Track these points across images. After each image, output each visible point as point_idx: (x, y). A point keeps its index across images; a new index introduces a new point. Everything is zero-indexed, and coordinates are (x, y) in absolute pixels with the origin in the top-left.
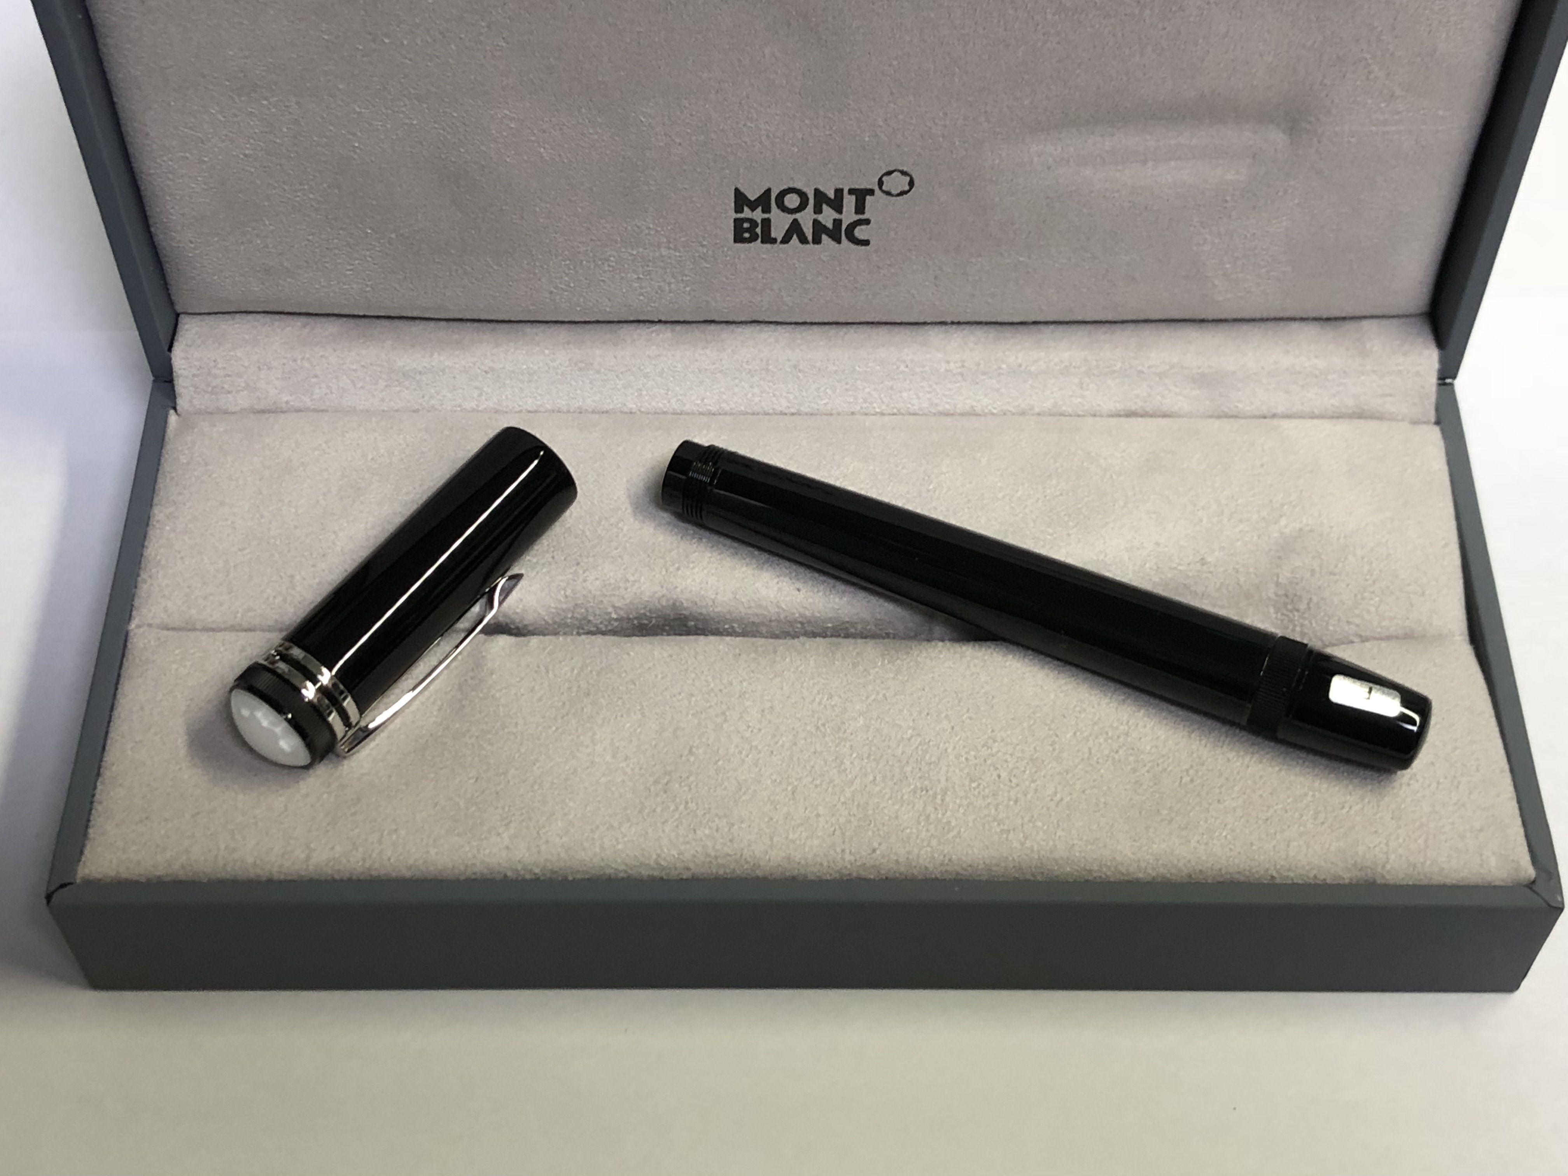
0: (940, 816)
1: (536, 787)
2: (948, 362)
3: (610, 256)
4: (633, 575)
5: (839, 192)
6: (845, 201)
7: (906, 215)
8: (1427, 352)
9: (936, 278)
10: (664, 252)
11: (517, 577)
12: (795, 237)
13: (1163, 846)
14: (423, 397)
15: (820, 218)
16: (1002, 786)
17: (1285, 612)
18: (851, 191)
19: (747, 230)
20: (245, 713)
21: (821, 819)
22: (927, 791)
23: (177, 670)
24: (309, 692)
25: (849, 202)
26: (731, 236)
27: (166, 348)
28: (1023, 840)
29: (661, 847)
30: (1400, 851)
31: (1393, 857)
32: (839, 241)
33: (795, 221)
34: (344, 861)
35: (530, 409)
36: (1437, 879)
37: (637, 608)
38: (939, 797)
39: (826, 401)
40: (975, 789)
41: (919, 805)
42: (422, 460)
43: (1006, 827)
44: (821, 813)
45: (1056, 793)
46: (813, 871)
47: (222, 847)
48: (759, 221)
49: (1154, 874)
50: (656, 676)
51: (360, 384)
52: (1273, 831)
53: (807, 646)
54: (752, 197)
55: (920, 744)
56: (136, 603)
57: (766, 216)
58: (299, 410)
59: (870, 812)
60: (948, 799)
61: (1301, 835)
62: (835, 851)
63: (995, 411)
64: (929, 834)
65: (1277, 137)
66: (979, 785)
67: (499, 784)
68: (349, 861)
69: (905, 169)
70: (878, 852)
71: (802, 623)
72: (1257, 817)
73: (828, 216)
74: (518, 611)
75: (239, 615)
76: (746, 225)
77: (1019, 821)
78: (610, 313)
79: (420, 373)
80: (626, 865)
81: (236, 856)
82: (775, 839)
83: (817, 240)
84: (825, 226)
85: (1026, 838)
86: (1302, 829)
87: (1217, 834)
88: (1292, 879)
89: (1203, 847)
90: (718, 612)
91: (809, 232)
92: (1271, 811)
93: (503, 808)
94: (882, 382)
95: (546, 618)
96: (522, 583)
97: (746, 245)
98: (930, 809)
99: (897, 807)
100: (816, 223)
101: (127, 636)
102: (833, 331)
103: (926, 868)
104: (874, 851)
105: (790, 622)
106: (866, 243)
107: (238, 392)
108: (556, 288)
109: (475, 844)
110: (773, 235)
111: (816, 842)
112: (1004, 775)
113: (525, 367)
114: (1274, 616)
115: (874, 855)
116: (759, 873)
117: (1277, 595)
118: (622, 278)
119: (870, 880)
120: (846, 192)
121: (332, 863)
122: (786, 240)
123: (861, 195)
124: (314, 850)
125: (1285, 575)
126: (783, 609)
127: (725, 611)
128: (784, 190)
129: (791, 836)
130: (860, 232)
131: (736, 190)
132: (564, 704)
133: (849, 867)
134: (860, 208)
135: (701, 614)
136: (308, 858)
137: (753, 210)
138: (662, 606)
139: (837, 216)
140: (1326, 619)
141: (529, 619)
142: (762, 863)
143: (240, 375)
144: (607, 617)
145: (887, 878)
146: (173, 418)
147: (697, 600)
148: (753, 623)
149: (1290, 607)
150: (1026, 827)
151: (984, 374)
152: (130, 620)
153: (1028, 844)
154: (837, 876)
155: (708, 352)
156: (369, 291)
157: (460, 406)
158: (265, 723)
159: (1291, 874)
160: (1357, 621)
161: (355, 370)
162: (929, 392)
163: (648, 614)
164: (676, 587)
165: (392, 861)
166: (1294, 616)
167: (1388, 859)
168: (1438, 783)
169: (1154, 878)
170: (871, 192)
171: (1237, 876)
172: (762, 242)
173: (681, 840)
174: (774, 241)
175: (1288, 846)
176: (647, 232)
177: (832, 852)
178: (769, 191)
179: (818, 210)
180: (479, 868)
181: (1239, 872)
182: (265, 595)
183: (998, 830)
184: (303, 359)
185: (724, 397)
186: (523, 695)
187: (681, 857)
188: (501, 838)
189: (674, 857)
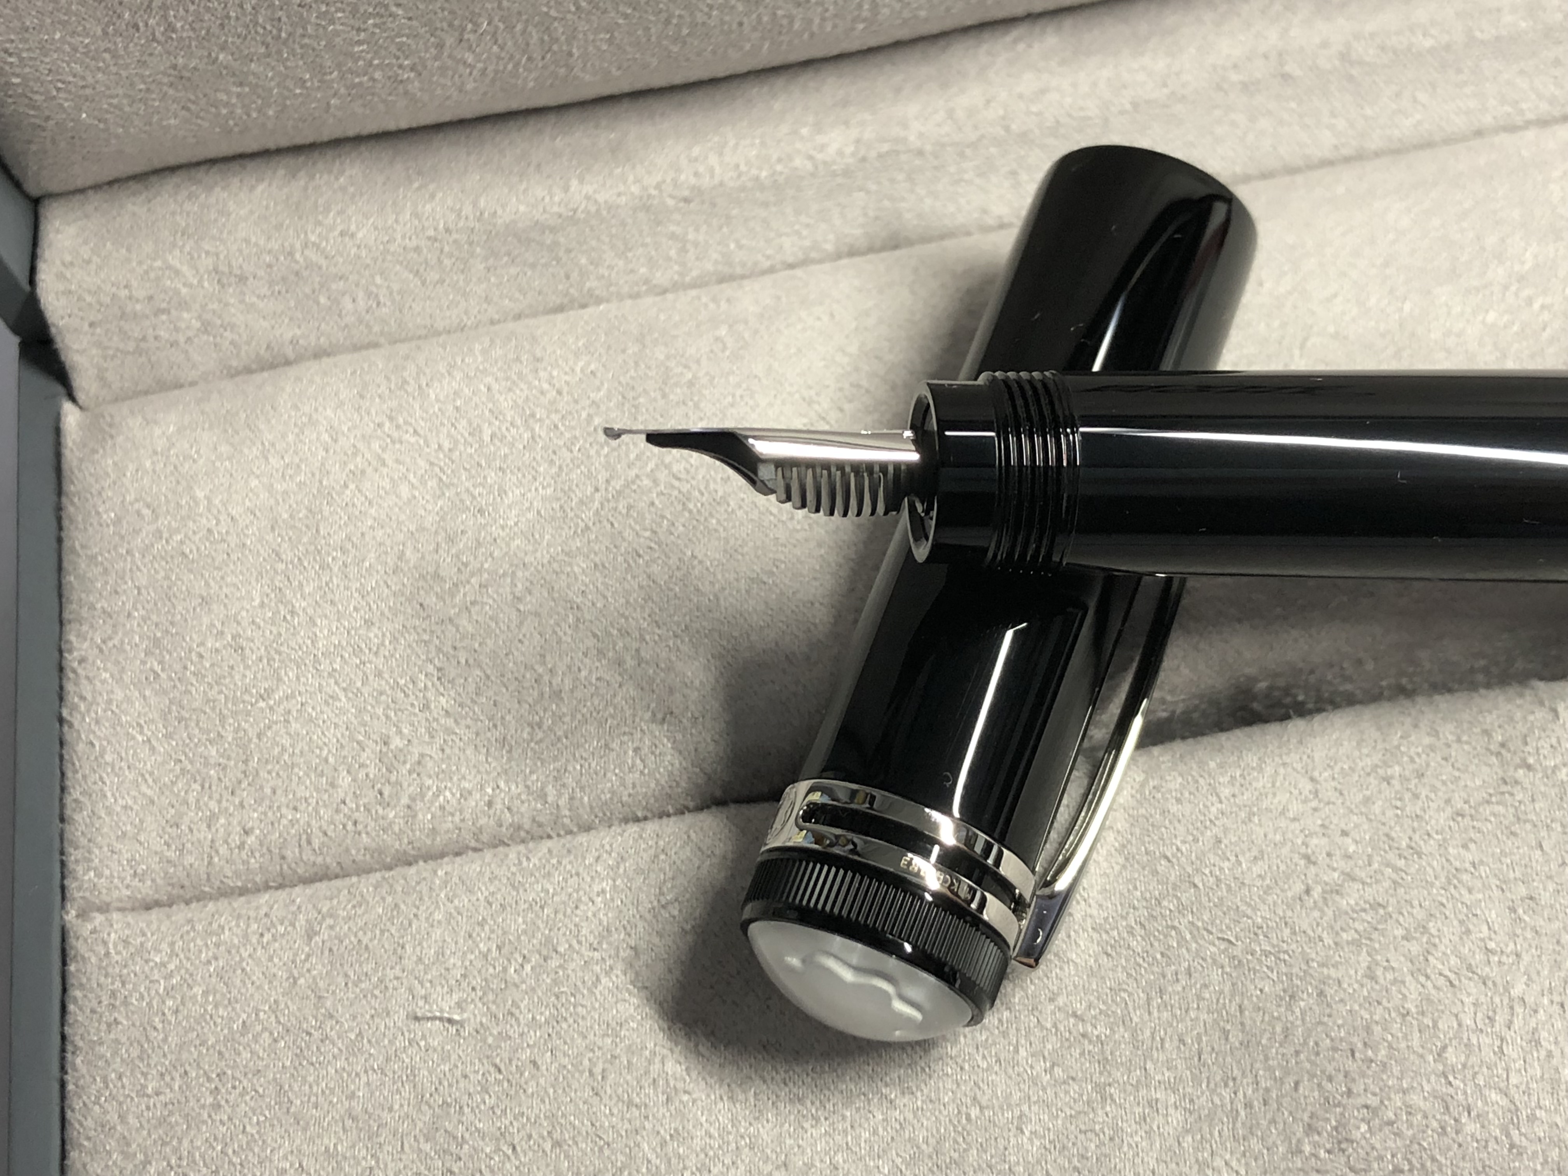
14: (567, 276)
35: (791, 260)
39: (1419, 117)
51: (434, 276)
56: (71, 858)
58: (319, 354)
79: (553, 230)
94: (1534, 55)
101: (63, 939)
107: (189, 341)
113: (764, 174)
143: (184, 305)
146: (71, 417)
152: (63, 900)
157: (647, 282)
161: (418, 250)
184: (305, 246)
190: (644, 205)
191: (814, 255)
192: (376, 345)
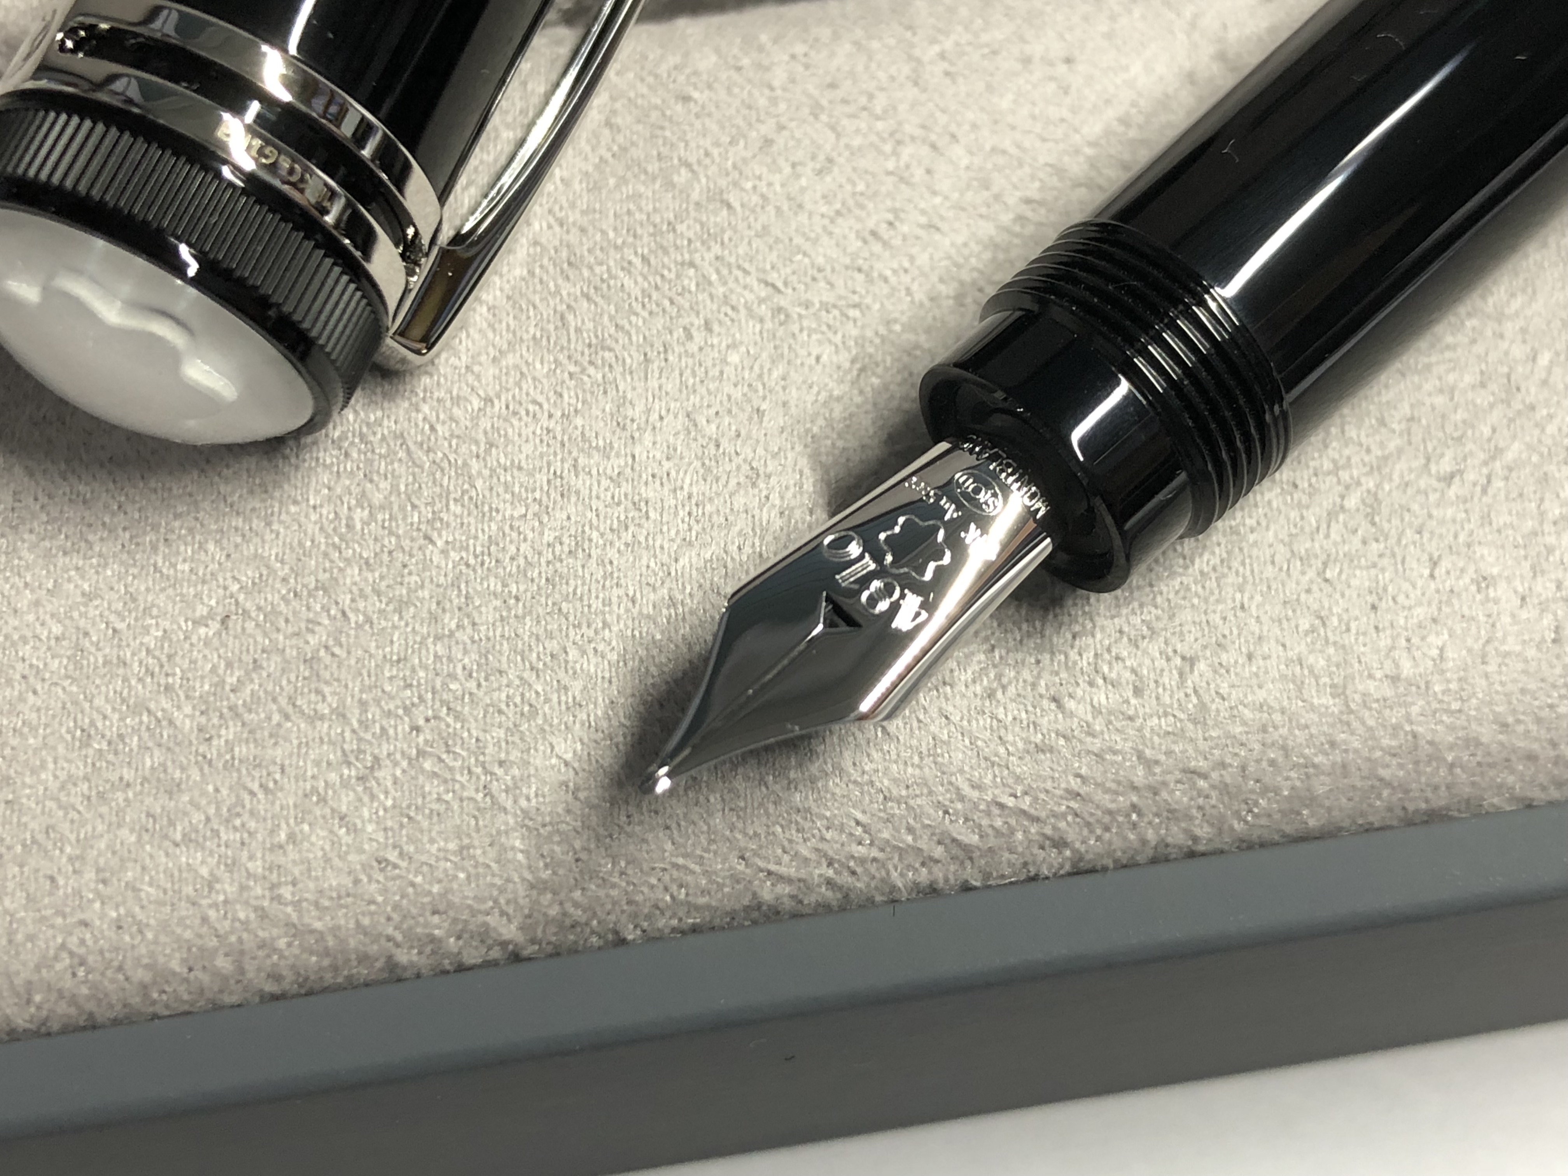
187: (1026, 803)
188: (353, 830)
189: (1002, 806)
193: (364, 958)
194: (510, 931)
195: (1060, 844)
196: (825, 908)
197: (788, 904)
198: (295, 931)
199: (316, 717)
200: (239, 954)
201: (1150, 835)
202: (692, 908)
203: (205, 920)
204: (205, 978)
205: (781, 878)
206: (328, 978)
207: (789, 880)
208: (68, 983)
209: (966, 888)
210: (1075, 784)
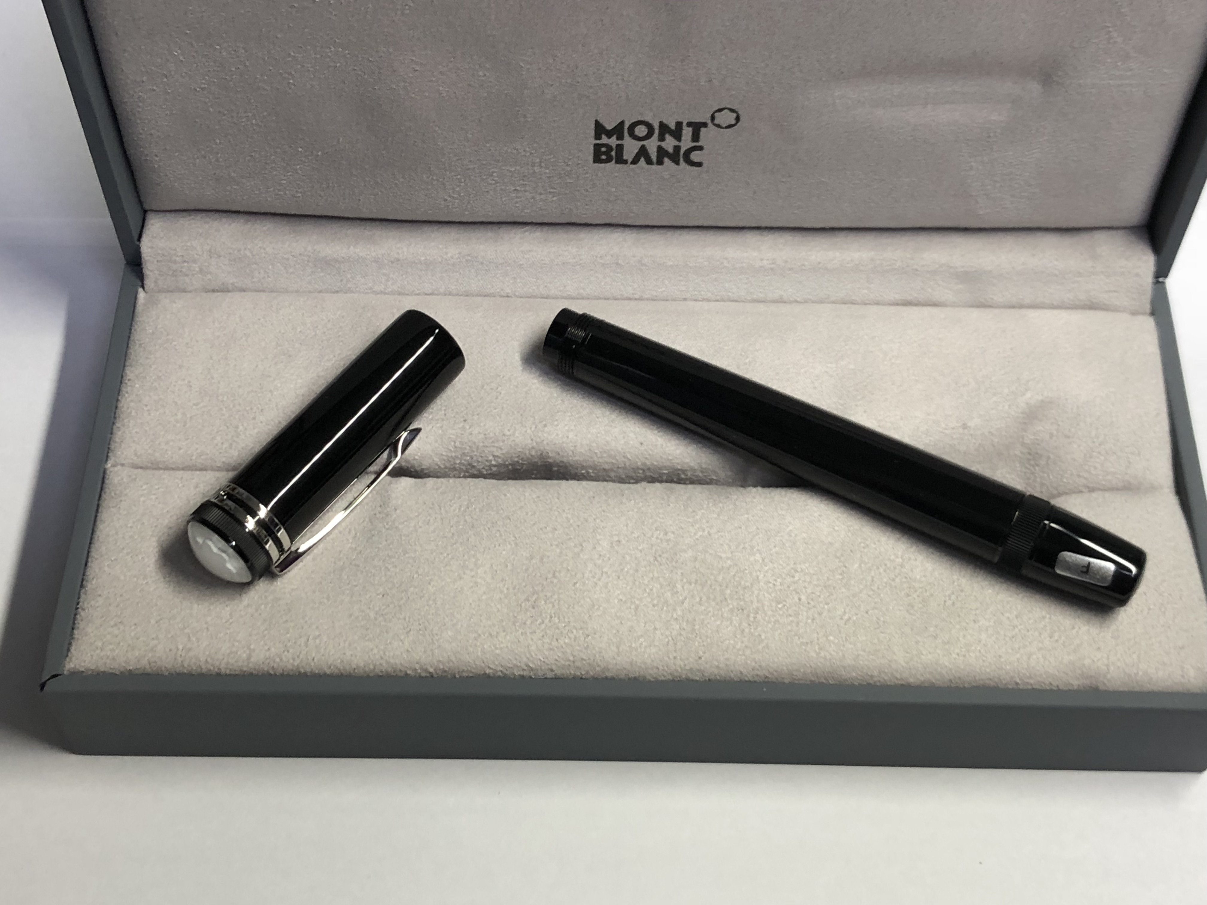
0: (752, 631)
1: (431, 602)
2: (762, 260)
3: (493, 172)
4: (509, 430)
5: (679, 125)
6: (684, 132)
7: (731, 144)
8: (1145, 258)
9: (755, 192)
10: (537, 169)
11: (418, 431)
12: (642, 159)
13: (930, 657)
14: (342, 281)
15: (663, 144)
16: (801, 607)
17: (1028, 466)
18: (689, 124)
19: (604, 153)
20: (200, 540)
21: (658, 632)
22: (743, 610)
23: (144, 502)
24: (250, 524)
25: (687, 132)
26: (591, 158)
27: (136, 238)
28: (818, 651)
29: (530, 653)
30: (1119, 664)
31: (1112, 668)
32: (677, 163)
33: (643, 147)
34: (278, 660)
35: (426, 292)
36: (1148, 687)
37: (512, 457)
38: (752, 615)
39: (664, 289)
40: (780, 609)
41: (736, 623)
42: (340, 333)
43: (804, 641)
44: (658, 627)
45: (845, 613)
46: (651, 674)
47: (180, 647)
48: (614, 146)
49: (922, 679)
50: (527, 514)
51: (291, 270)
52: (1017, 646)
53: (647, 491)
54: (609, 127)
55: (737, 572)
56: (112, 447)
57: (619, 142)
58: (243, 290)
59: (697, 627)
60: (759, 617)
61: (1040, 649)
62: (669, 658)
63: (798, 299)
64: (744, 645)
65: (1034, 87)
66: (784, 605)
67: (402, 599)
68: (281, 660)
69: (734, 108)
70: (703, 659)
71: (644, 470)
72: (1005, 635)
73: (669, 143)
74: (417, 457)
75: (194, 458)
76: (603, 149)
77: (815, 635)
78: (491, 216)
79: (340, 262)
80: (502, 666)
81: (191, 654)
82: (621, 649)
83: (660, 162)
84: (666, 151)
85: (821, 649)
86: (1040, 645)
87: (973, 648)
88: (1031, 685)
89: (961, 658)
90: (577, 461)
91: (654, 157)
92: (1017, 630)
93: (405, 619)
94: (708, 275)
95: (439, 463)
96: (421, 435)
97: (603, 165)
98: (745, 624)
99: (718, 623)
100: (660, 148)
101: (105, 472)
102: (670, 233)
103: (741, 673)
104: (700, 658)
105: (633, 469)
106: (699, 164)
107: (193, 275)
108: (450, 196)
109: (382, 647)
110: (625, 158)
111: (654, 650)
112: (803, 598)
113: (423, 258)
114: (1019, 469)
115: (700, 661)
116: (609, 674)
117: (1022, 453)
118: (502, 190)
119: (697, 681)
120: (684, 124)
121: (268, 661)
122: (635, 161)
123: (697, 127)
124: (254, 650)
125: (1029, 438)
126: (628, 459)
127: (581, 459)
128: (635, 122)
129: (634, 645)
130: (695, 156)
131: (597, 122)
132: (453, 534)
133: (680, 670)
134: (696, 137)
135: (563, 462)
136: (249, 657)
137: (609, 138)
138: (532, 456)
139: (677, 143)
140: (1061, 473)
141: (426, 464)
142: (610, 666)
143: (195, 261)
144: (487, 464)
145: (709, 680)
146: (141, 295)
147: (559, 451)
148: (604, 469)
149: (1032, 462)
150: (821, 640)
151: (790, 269)
152: (107, 460)
153: (822, 654)
154: (670, 677)
155: (570, 248)
156: (299, 197)
157: (371, 288)
158: (215, 550)
159: (1032, 681)
160: (1086, 475)
161: (288, 259)
162: (746, 284)
163: (521, 462)
164: (543, 441)
165: (316, 660)
166: (1035, 470)
167: (1108, 670)
168: (1149, 609)
169: (923, 683)
170: (705, 125)
171: (988, 682)
172: (617, 162)
173: (546, 646)
174: (625, 162)
175: (1029, 659)
176: (523, 153)
177: (666, 659)
178: (622, 123)
179: (662, 138)
180: (385, 667)
181: (990, 679)
182: (215, 442)
183: (799, 642)
184: (245, 249)
185: (582, 285)
186: (421, 527)
187: (546, 660)
188: (403, 643)
189: (540, 660)
190: (376, 261)
191: (436, 292)
192: (264, 291)
193: (401, 671)
194: (431, 670)
195: (552, 670)
196: (499, 677)
197: (491, 675)
198: (388, 662)
199: (399, 619)
200: (375, 666)
201: (572, 672)
202: (471, 672)
203: (369, 657)
204: (367, 669)
205: (491, 668)
206: (393, 674)
207: (492, 669)
208: (339, 665)
209: (531, 677)
210: (557, 657)
